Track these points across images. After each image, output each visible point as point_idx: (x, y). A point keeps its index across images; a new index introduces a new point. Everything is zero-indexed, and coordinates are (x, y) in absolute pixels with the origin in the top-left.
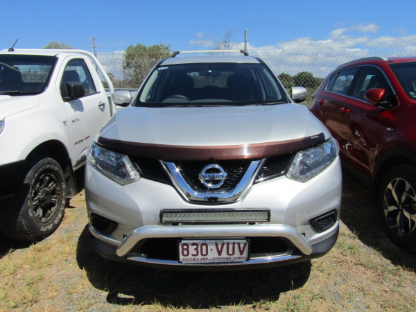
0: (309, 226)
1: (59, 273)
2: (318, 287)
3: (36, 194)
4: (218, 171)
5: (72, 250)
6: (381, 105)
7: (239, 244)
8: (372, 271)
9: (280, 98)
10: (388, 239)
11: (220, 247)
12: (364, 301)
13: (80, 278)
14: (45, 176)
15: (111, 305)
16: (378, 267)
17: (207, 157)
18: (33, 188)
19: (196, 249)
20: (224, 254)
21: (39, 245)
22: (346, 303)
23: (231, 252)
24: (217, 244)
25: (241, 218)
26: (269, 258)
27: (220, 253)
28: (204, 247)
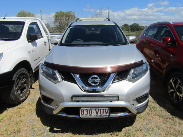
0: (136, 101)
1: (29, 119)
2: (139, 125)
3: (17, 84)
4: (96, 78)
5: (34, 108)
6: (169, 44)
7: (105, 110)
8: (162, 118)
9: (124, 41)
10: (169, 104)
11: (97, 111)
12: (158, 132)
13: (38, 121)
14: (21, 76)
15: (51, 133)
16: (165, 116)
17: (92, 72)
18: (16, 82)
19: (87, 112)
20: (99, 114)
21: (20, 106)
22: (150, 132)
23: (102, 113)
24: (96, 110)
25: (106, 99)
26: (119, 115)
27: (97, 113)
28: (90, 111)
